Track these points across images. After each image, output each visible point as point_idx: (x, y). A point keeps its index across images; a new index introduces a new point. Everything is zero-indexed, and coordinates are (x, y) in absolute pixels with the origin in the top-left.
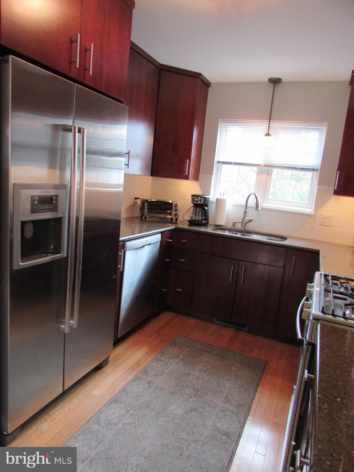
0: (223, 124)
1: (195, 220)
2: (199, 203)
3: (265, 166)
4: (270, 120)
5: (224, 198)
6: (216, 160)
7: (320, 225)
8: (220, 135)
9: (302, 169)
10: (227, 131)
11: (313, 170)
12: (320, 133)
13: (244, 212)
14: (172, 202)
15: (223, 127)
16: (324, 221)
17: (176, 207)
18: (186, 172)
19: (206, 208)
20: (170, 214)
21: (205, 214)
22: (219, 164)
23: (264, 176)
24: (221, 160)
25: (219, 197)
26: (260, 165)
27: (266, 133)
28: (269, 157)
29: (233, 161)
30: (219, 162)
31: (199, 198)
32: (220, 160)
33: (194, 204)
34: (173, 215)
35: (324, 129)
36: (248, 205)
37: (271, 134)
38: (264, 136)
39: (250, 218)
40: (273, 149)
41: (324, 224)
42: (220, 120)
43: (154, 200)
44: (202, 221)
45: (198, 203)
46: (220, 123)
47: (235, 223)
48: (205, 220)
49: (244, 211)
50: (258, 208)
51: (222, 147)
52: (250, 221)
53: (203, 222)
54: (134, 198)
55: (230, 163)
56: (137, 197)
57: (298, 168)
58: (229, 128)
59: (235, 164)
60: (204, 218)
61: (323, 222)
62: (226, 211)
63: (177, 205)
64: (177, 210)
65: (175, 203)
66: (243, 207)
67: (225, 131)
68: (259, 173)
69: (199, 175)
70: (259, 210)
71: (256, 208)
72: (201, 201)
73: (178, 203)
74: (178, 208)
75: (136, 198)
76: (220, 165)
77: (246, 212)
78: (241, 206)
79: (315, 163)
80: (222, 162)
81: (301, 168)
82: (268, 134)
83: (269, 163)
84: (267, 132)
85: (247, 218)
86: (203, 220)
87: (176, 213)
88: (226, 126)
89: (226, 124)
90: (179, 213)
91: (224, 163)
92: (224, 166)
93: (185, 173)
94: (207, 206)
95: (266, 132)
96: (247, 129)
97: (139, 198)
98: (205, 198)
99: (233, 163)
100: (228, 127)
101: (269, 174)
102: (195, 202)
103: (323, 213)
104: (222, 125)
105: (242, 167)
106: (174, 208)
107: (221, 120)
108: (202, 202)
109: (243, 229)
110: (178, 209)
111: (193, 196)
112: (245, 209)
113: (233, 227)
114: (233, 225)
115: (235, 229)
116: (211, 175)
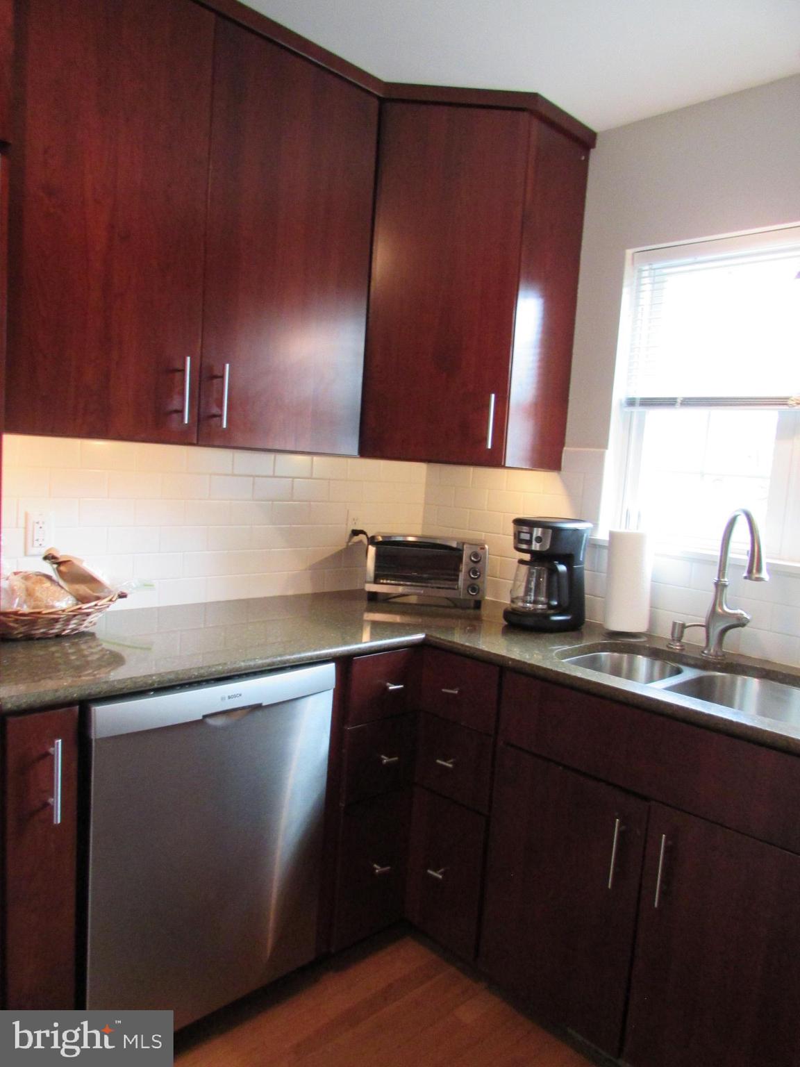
1: (525, 612)
5: (640, 531)
6: (620, 392)
13: (717, 583)
14: (462, 544)
24: (640, 394)
25: (617, 530)
26: (789, 399)
29: (680, 394)
30: (629, 402)
31: (538, 531)
32: (632, 395)
36: (730, 555)
39: (740, 612)
42: (629, 252)
43: (410, 539)
44: (546, 617)
45: (532, 548)
46: (633, 264)
47: (683, 626)
48: (560, 610)
49: (716, 578)
53: (554, 618)
54: (349, 532)
55: (670, 402)
56: (358, 528)
59: (688, 402)
60: (555, 603)
65: (470, 549)
68: (786, 431)
69: (561, 452)
71: (751, 570)
72: (541, 540)
73: (484, 548)
75: (355, 533)
76: (637, 410)
77: (724, 586)
78: (703, 560)
80: (641, 399)
85: (727, 610)
86: (552, 612)
91: (648, 403)
92: (653, 414)
97: (362, 532)
99: (679, 401)
102: (523, 547)
106: (466, 565)
107: (633, 254)
108: (545, 546)
109: (711, 653)
110: (481, 569)
112: (720, 571)
113: (673, 640)
114: (676, 635)
115: (682, 650)
116: (602, 450)
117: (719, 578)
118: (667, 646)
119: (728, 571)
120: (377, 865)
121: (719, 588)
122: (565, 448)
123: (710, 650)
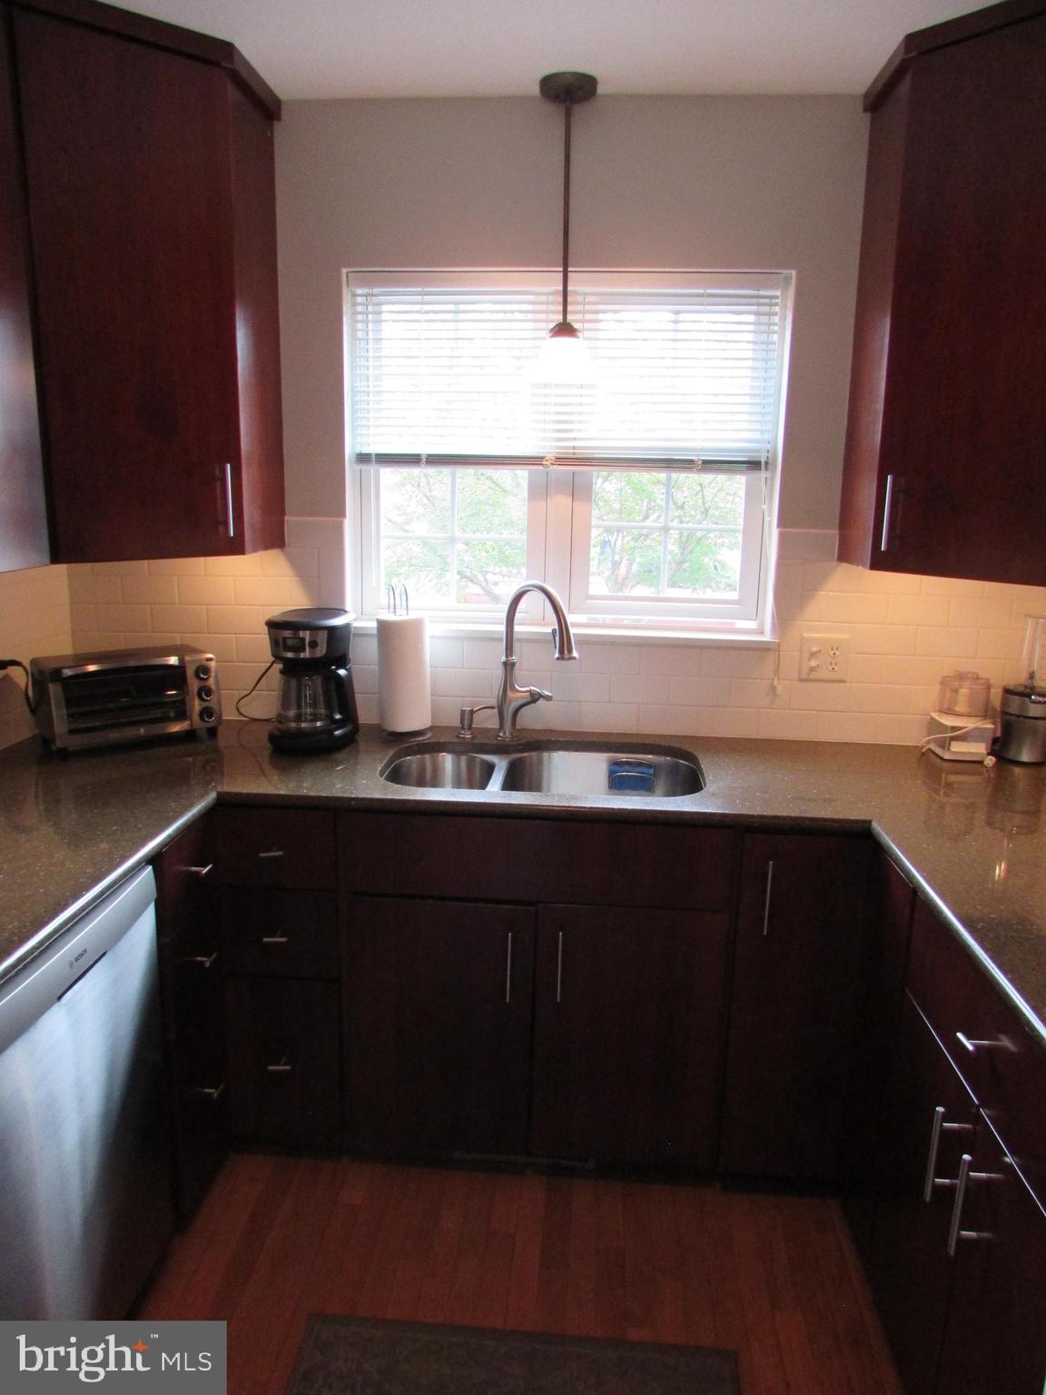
0: (359, 291)
1: (301, 734)
2: (306, 654)
3: (560, 460)
4: (566, 266)
5: (413, 615)
6: (351, 447)
7: (801, 680)
8: (354, 338)
9: (709, 465)
10: (381, 321)
11: (754, 465)
12: (757, 314)
13: (505, 664)
14: (181, 660)
15: (359, 304)
16: (813, 663)
17: (202, 679)
18: (226, 523)
19: (342, 672)
20: (182, 715)
21: (341, 695)
22: (364, 467)
23: (561, 502)
24: (373, 449)
25: (387, 616)
26: (543, 458)
27: (554, 324)
28: (572, 422)
29: (424, 449)
30: (363, 458)
31: (306, 635)
32: (365, 450)
33: (285, 661)
34: (196, 717)
35: (777, 297)
36: (517, 628)
37: (576, 326)
38: (545, 334)
39: (533, 688)
40: (581, 386)
41: (814, 675)
42: (344, 271)
45: (302, 655)
46: (348, 285)
47: (473, 711)
48: (340, 724)
49: (504, 658)
50: (570, 651)
51: (371, 389)
52: (535, 698)
53: (337, 733)
55: (412, 460)
57: (692, 461)
58: (385, 308)
59: (436, 460)
60: (338, 717)
61: (812, 669)
62: (428, 664)
63: (206, 670)
64: (208, 692)
65: (194, 662)
66: (500, 640)
67: (374, 322)
68: (540, 492)
69: (282, 523)
70: (574, 658)
71: (561, 652)
72: (313, 644)
73: (210, 659)
74: (211, 682)
76: (371, 469)
77: (513, 664)
78: (488, 638)
79: (756, 436)
80: (377, 455)
81: (705, 462)
82: (564, 329)
83: (574, 448)
84: (560, 318)
85: (522, 689)
86: (334, 726)
87: (205, 704)
88: (375, 299)
89: (376, 291)
90: (219, 703)
91: (385, 460)
92: (388, 475)
93: (221, 528)
94: (342, 661)
95: (552, 317)
96: (462, 307)
97: (18, 659)
98: (332, 630)
99: (424, 458)
100: (380, 304)
101: (579, 491)
102: (290, 655)
103: (806, 635)
104: (354, 295)
105: (466, 474)
106: (194, 685)
107: (347, 273)
108: (321, 651)
109: (506, 734)
110: (213, 687)
111: (273, 625)
112: (507, 648)
113: (463, 728)
114: (466, 723)
115: (473, 738)
116: (339, 519)
117: (507, 656)
118: (458, 737)
119: (516, 646)
120: (209, 1088)
121: (509, 668)
122: (286, 518)
123: (505, 733)
